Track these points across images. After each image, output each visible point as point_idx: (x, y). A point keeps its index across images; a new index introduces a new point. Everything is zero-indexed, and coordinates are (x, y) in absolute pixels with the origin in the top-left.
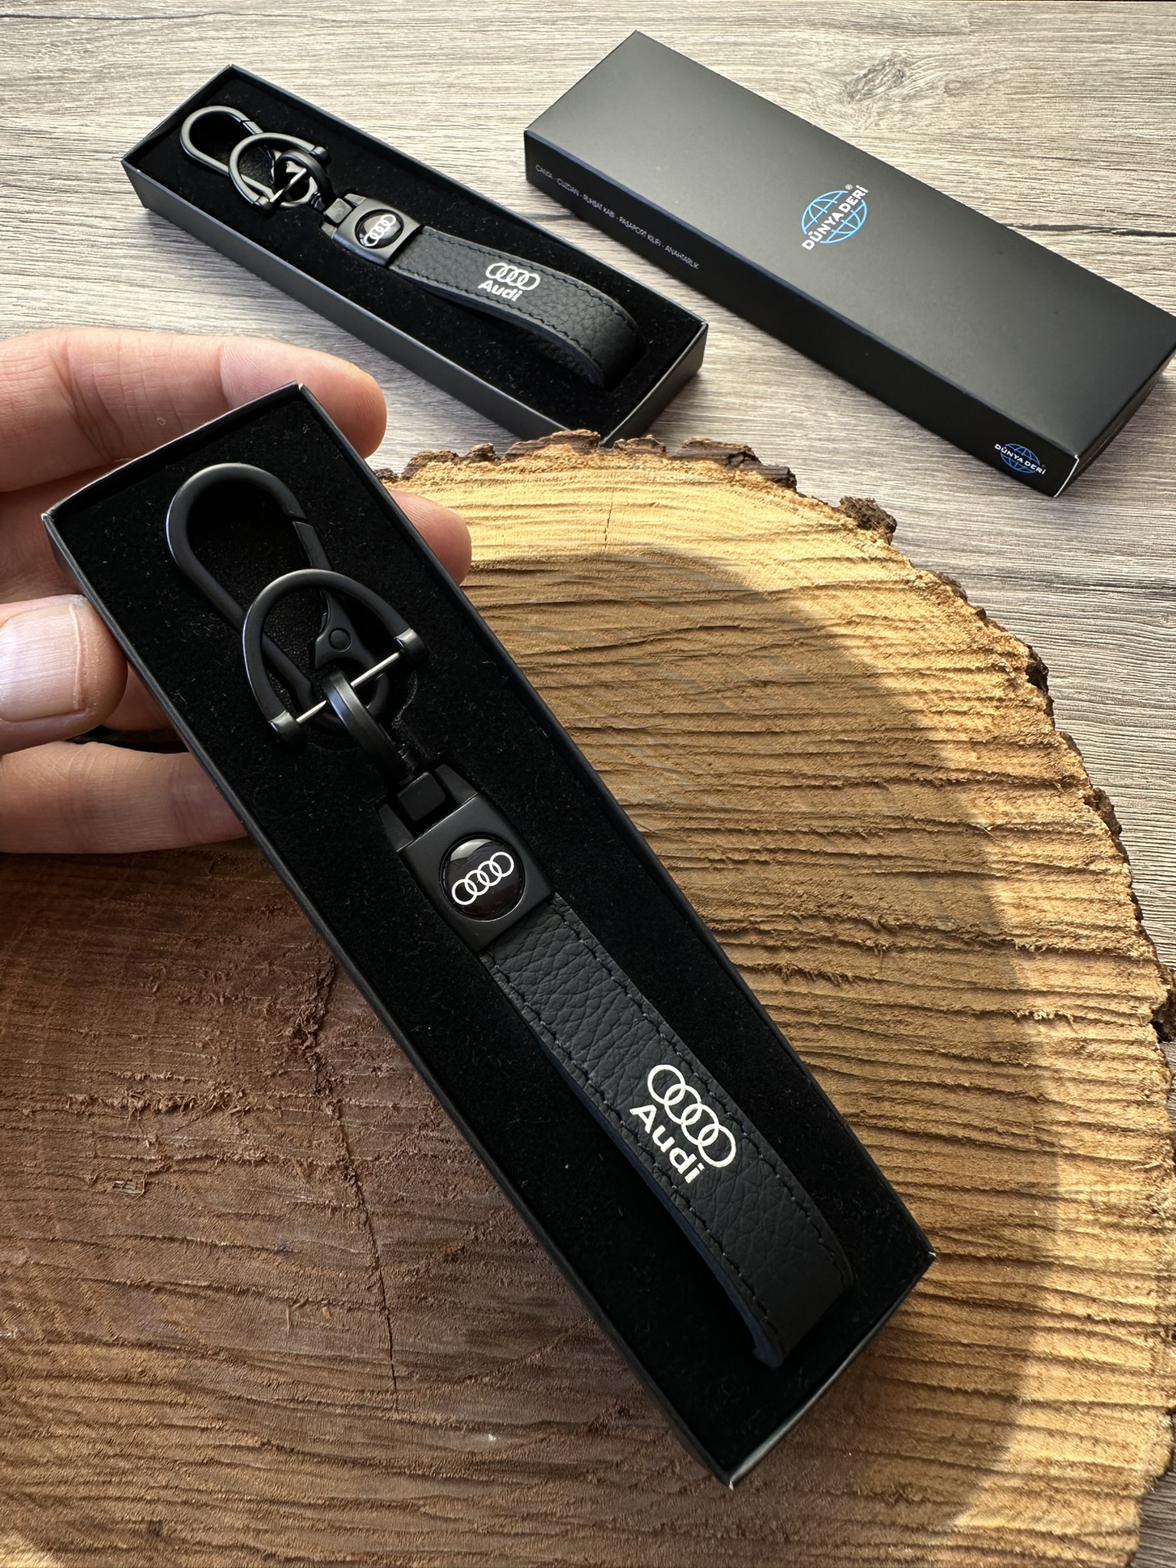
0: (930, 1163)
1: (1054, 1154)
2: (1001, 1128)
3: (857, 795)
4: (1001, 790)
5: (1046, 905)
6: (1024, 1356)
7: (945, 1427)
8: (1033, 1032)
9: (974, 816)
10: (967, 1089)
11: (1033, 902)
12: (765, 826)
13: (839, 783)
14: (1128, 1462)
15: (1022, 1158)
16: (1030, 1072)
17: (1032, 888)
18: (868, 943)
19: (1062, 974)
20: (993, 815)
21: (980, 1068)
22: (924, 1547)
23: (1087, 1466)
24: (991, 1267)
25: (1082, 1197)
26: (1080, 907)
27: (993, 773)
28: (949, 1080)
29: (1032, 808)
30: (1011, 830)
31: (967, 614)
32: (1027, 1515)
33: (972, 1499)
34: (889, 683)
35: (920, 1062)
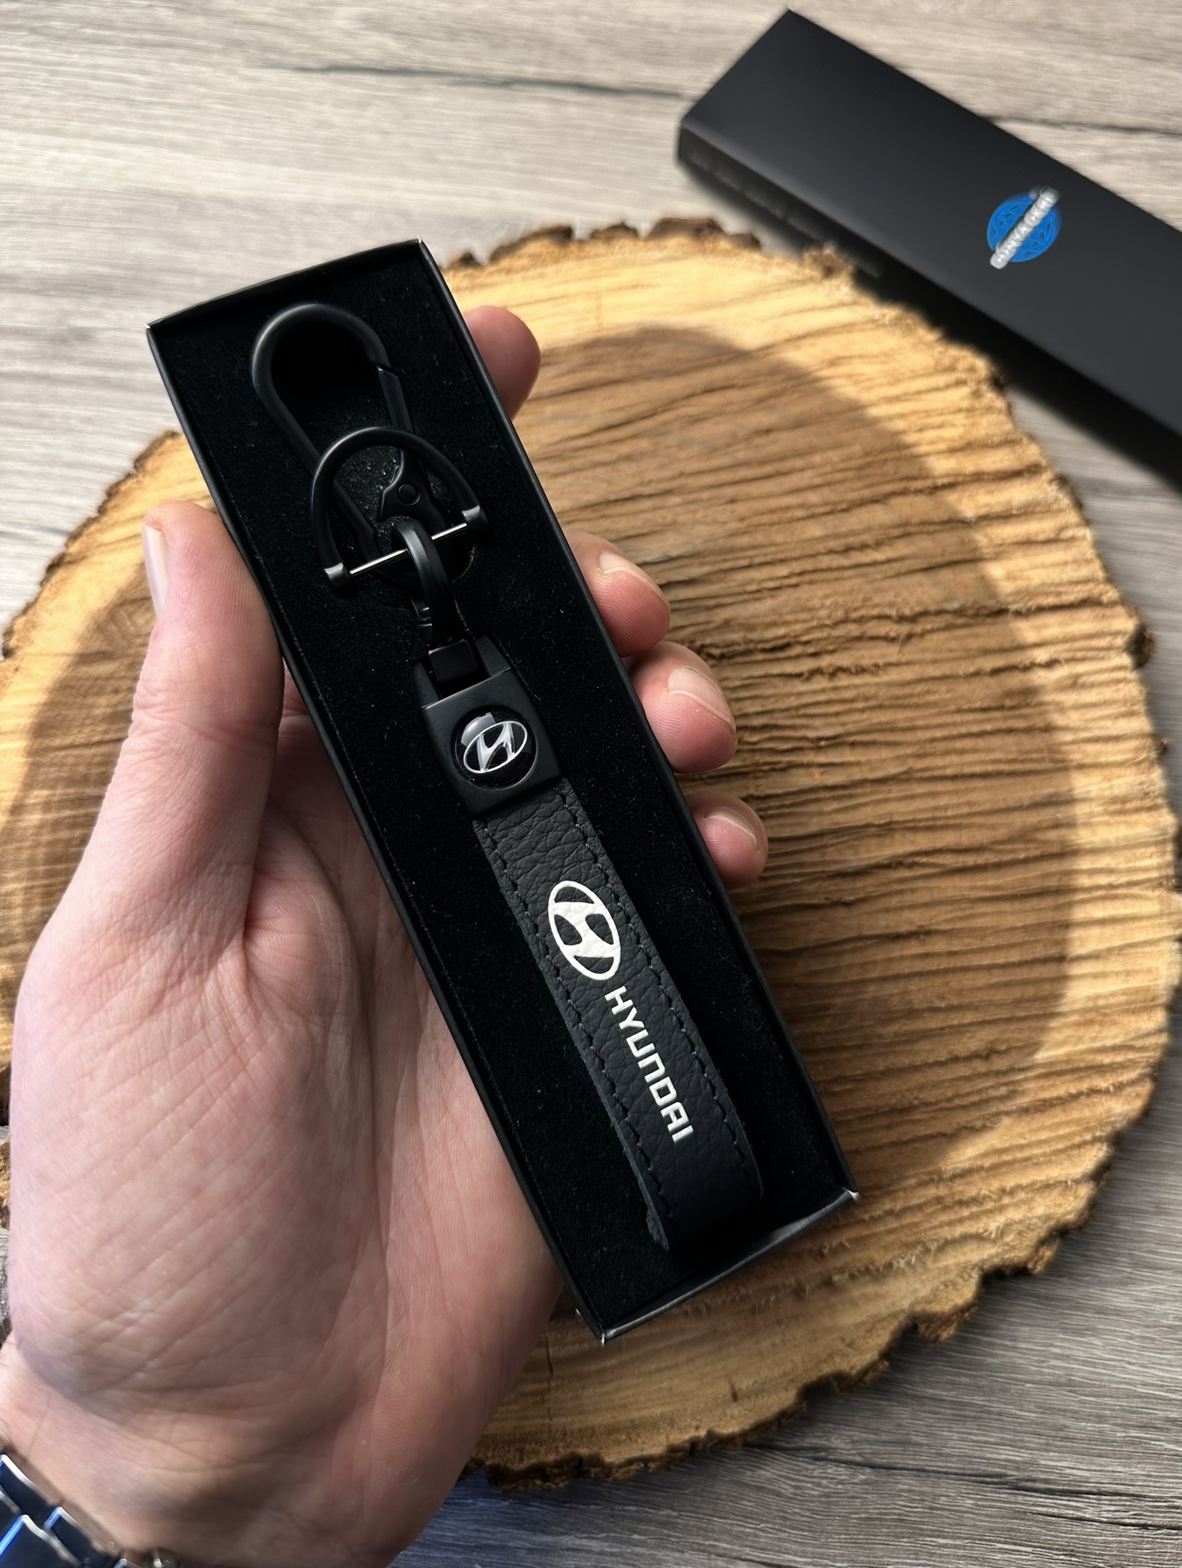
0: (973, 797)
1: (1066, 768)
2: (1021, 757)
3: (861, 513)
4: (980, 486)
5: (1032, 573)
6: (1067, 926)
7: (1016, 993)
8: (1035, 677)
9: (961, 511)
10: (989, 733)
11: (1019, 573)
12: (788, 555)
15: (1042, 777)
16: (1038, 709)
17: (1019, 562)
18: (892, 634)
19: (1053, 626)
20: (976, 507)
21: (997, 714)
22: (1014, 1082)
23: (1124, 992)
24: (1031, 866)
25: (1092, 795)
26: (1058, 570)
27: (972, 472)
28: (975, 729)
29: (1007, 496)
30: (992, 518)
32: (1087, 1038)
33: (1044, 1038)
34: (872, 412)
35: (949, 719)
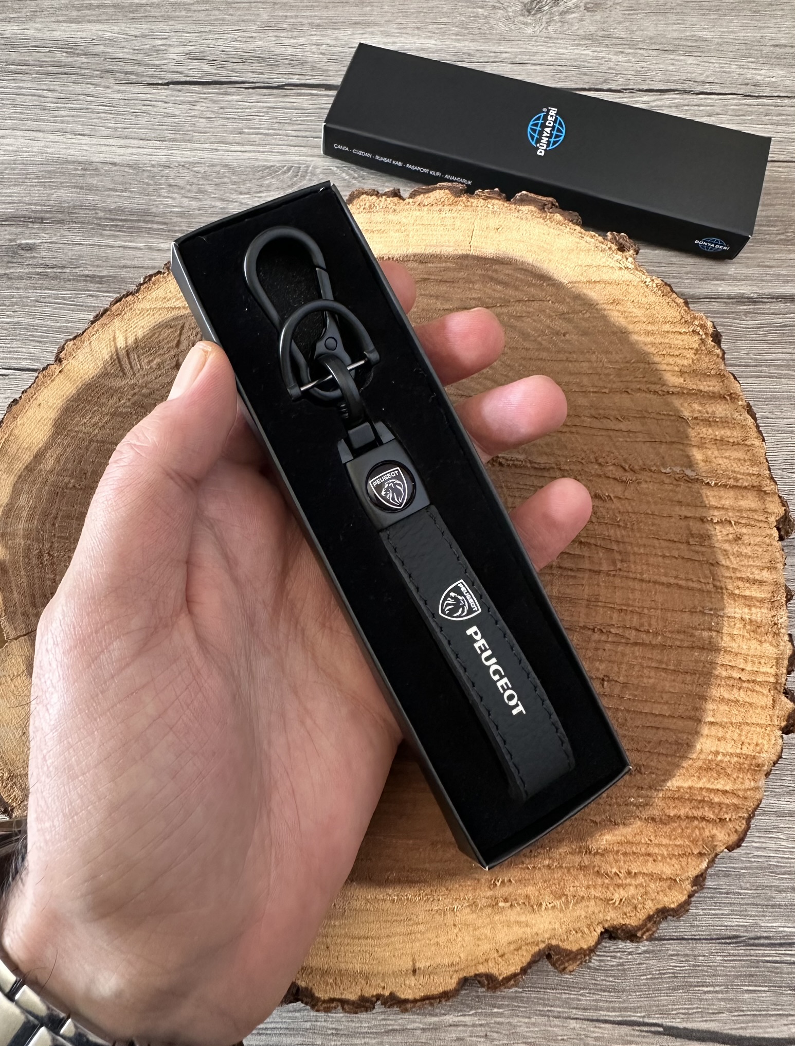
1: (722, 593)
3: (617, 398)
4: (697, 399)
5: (720, 461)
7: (662, 735)
8: (712, 529)
9: (682, 411)
10: (676, 558)
11: (714, 460)
13: (607, 391)
14: (759, 753)
15: (705, 595)
16: (709, 550)
17: (713, 452)
19: (730, 499)
20: (693, 411)
21: (683, 547)
22: (648, 797)
23: (738, 756)
25: (737, 616)
26: (738, 463)
27: (693, 389)
28: (667, 553)
29: (714, 409)
30: (702, 420)
31: (679, 302)
34: (635, 337)
